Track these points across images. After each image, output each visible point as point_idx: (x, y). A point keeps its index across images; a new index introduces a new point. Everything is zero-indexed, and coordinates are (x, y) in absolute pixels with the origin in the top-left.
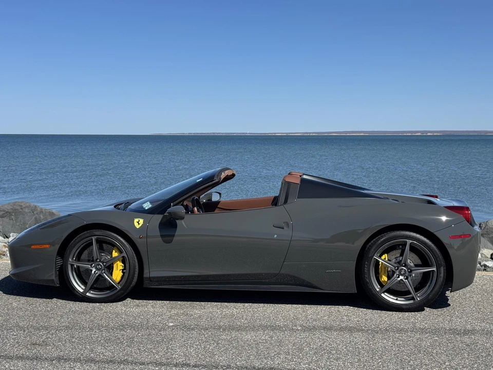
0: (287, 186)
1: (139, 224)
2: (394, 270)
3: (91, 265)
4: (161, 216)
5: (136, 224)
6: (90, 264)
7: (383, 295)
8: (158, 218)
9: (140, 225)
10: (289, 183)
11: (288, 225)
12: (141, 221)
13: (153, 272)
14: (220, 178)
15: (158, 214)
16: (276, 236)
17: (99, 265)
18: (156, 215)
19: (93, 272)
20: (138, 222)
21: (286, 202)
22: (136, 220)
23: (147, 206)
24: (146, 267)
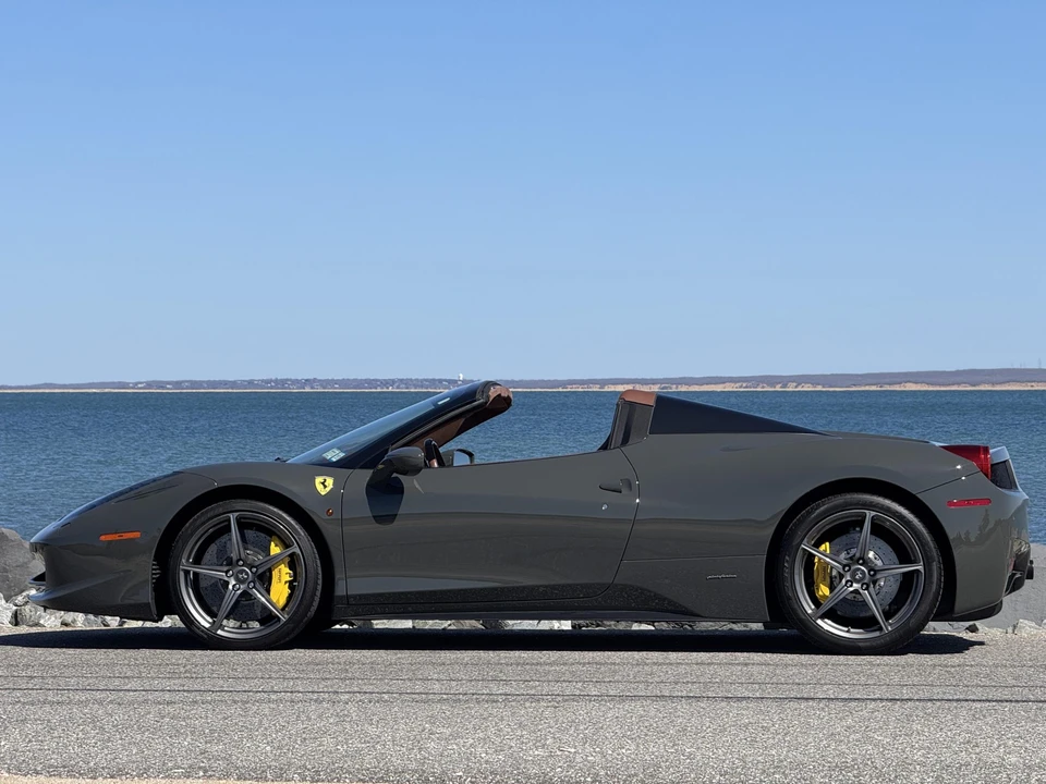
0: (627, 410)
1: (325, 487)
2: (842, 572)
3: (227, 572)
4: (369, 472)
5: (319, 487)
6: (225, 569)
7: (819, 622)
8: (364, 476)
9: (328, 489)
10: (632, 404)
11: (630, 485)
12: (330, 482)
13: (351, 584)
14: (488, 397)
15: (364, 467)
16: (604, 507)
17: (242, 572)
18: (357, 471)
19: (230, 587)
20: (323, 483)
21: (625, 441)
22: (319, 480)
23: (335, 455)
24: (339, 575)
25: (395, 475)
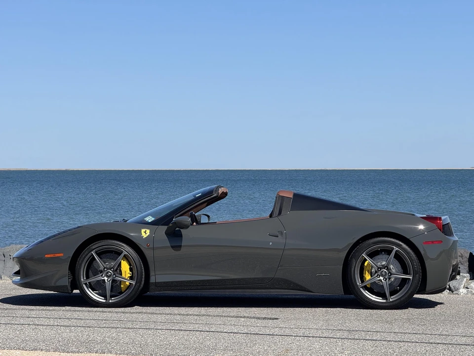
0: (281, 199)
1: (146, 234)
2: (377, 270)
3: (102, 276)
4: (166, 227)
5: (143, 234)
6: (101, 274)
7: (361, 289)
8: (164, 229)
9: (147, 235)
10: (282, 197)
11: (282, 233)
12: (148, 231)
13: (157, 277)
14: (218, 193)
15: (163, 225)
16: (271, 244)
17: (108, 273)
18: (160, 226)
19: (106, 281)
20: (145, 232)
21: (280, 213)
22: (143, 231)
23: (150, 219)
24: (152, 273)
25: (177, 229)
